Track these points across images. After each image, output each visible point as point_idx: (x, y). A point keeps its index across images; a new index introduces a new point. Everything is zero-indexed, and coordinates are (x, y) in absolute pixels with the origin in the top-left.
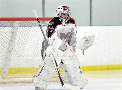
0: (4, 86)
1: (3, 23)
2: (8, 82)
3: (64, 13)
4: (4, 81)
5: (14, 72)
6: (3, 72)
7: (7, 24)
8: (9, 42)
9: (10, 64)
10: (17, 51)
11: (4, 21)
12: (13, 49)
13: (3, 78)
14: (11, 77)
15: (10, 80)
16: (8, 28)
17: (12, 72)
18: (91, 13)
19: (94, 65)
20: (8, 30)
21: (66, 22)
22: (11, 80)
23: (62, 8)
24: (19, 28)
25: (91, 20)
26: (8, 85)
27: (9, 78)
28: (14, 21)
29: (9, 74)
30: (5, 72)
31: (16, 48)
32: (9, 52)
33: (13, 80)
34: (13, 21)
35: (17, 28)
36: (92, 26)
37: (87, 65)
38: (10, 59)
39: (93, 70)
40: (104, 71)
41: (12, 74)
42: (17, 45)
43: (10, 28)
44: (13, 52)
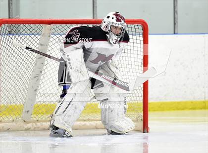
0: (26, 134)
1: (24, 28)
2: (32, 128)
3: (117, 25)
4: (26, 127)
5: (44, 111)
6: (24, 111)
7: (31, 30)
8: (35, 61)
9: (37, 98)
10: (49, 76)
11: (27, 25)
12: (41, 72)
13: (25, 121)
14: (38, 120)
15: (36, 125)
16: (32, 36)
17: (40, 111)
18: (175, 12)
19: (180, 100)
20: (32, 40)
21: (117, 40)
22: (39, 124)
23: (114, 17)
24: (52, 36)
25: (175, 24)
26: (32, 133)
27: (34, 122)
28: (44, 25)
29: (35, 115)
30: (28, 111)
31: (46, 70)
32: (35, 77)
33: (42, 125)
34: (41, 25)
35: (49, 37)
36: (177, 34)
37: (168, 101)
38: (36, 90)
39: (178, 109)
40: (197, 111)
41: (40, 116)
42: (48, 66)
43: (37, 36)
44: (42, 78)
